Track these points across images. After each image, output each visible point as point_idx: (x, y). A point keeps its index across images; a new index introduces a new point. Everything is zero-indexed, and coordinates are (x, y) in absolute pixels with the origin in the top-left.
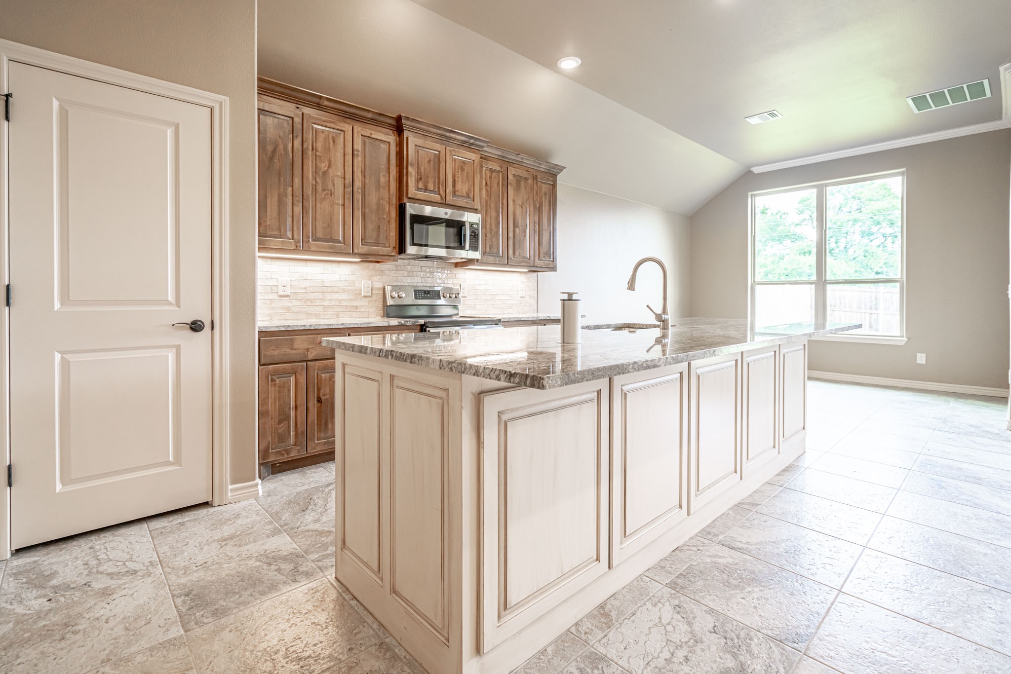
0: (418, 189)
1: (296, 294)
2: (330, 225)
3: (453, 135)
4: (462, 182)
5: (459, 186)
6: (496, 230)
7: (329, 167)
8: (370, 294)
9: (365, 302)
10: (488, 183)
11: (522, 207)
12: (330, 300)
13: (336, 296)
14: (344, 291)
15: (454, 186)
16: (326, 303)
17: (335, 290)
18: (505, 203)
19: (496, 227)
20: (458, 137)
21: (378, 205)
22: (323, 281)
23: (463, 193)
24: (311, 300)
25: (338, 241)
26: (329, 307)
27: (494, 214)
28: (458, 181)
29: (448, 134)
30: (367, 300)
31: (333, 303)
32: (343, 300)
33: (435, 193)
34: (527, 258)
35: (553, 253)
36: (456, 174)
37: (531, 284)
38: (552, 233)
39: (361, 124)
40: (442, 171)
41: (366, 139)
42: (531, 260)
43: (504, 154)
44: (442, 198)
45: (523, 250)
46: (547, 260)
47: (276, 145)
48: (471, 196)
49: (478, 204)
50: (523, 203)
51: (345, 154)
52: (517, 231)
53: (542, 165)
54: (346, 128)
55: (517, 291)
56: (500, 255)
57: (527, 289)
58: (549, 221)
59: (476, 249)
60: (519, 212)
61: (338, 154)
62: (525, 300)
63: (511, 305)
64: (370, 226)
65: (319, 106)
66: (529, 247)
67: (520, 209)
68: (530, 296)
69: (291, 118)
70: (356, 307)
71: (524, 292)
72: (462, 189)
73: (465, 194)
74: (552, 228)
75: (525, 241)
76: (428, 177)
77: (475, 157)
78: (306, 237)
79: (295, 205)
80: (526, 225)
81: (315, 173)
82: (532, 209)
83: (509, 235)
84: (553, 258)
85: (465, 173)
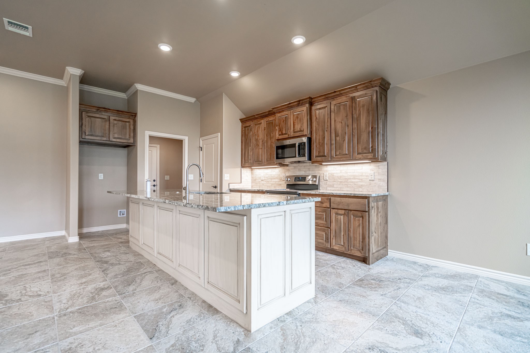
1: (265, 179)
2: (258, 157)
3: (292, 104)
4: (298, 124)
5: (296, 126)
6: (322, 142)
7: (258, 137)
8: (283, 179)
9: (283, 182)
11: (341, 122)
12: (273, 181)
13: (274, 180)
15: (294, 127)
18: (329, 124)
19: (322, 140)
20: (294, 104)
21: (271, 145)
23: (298, 129)
27: (321, 133)
28: (296, 125)
29: (290, 105)
31: (274, 183)
32: (277, 181)
33: (286, 134)
34: (346, 154)
35: (372, 147)
36: (295, 121)
37: (380, 170)
38: (372, 132)
39: (266, 117)
40: (289, 123)
41: (268, 122)
42: (350, 156)
43: (327, 96)
44: (288, 135)
45: (343, 150)
46: (366, 153)
47: (247, 135)
48: (302, 129)
49: (306, 131)
50: (342, 120)
51: (262, 131)
52: (338, 138)
53: (358, 87)
54: (262, 121)
55: (367, 176)
56: (325, 156)
57: (376, 174)
58: (367, 124)
59: (304, 156)
60: (339, 126)
61: (260, 131)
62: (374, 182)
63: (362, 185)
64: (269, 154)
65: (256, 118)
66: (348, 147)
67: (340, 124)
68: (379, 179)
69: (250, 126)
70: (280, 184)
71: (373, 176)
72: (298, 127)
73: (299, 130)
74: (372, 128)
75: (344, 144)
76: (283, 128)
77: (304, 108)
78: (253, 161)
79: (251, 152)
80: (346, 133)
81: (255, 140)
82: (350, 121)
83: (332, 143)
84: (372, 150)
85: (299, 119)
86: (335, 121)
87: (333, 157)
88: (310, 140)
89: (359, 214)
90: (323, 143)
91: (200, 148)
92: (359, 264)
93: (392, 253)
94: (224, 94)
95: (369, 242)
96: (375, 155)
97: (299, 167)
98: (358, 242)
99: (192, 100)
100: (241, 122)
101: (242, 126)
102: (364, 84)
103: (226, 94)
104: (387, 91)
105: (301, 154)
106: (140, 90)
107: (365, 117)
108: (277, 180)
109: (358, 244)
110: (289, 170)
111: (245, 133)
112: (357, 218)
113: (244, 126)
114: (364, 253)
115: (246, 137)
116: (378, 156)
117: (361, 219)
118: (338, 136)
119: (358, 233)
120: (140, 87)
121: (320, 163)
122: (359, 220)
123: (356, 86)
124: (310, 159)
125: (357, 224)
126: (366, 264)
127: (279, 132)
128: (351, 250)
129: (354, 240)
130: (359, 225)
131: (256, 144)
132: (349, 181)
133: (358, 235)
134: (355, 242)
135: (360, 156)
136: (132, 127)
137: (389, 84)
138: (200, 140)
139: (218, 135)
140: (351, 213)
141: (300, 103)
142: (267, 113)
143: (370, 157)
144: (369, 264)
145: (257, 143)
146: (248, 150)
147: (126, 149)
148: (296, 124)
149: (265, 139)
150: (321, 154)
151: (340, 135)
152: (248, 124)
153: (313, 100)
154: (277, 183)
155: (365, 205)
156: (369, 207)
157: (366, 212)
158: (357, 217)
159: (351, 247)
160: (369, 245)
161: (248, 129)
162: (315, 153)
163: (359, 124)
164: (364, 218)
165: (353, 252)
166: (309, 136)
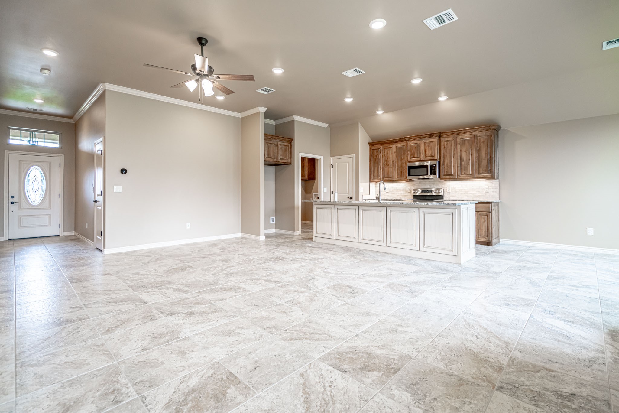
0: (411, 158)
1: (390, 192)
2: (388, 174)
3: (424, 136)
4: (429, 151)
5: (427, 153)
7: (388, 158)
8: (410, 191)
9: (409, 194)
10: (446, 146)
11: (466, 152)
13: (400, 192)
14: (402, 191)
15: (425, 153)
16: (397, 194)
17: (400, 190)
18: (455, 152)
19: (450, 164)
20: (426, 136)
21: (401, 165)
22: (397, 188)
24: (394, 194)
25: (390, 177)
26: (398, 195)
27: (449, 159)
29: (421, 136)
30: (409, 193)
33: (418, 158)
34: (470, 174)
35: (490, 170)
36: (426, 149)
37: (493, 185)
38: (490, 160)
39: (396, 143)
40: (420, 149)
41: (398, 147)
42: (473, 175)
43: (454, 132)
44: (420, 159)
45: (467, 171)
46: (486, 174)
47: (376, 156)
48: (433, 155)
49: (437, 157)
50: (467, 150)
51: (392, 153)
52: (463, 163)
53: (480, 129)
54: (392, 146)
55: (483, 189)
56: (452, 175)
57: (490, 188)
58: (487, 154)
59: (435, 174)
60: (464, 155)
61: (390, 154)
62: (489, 193)
63: (479, 196)
64: (399, 172)
65: (386, 143)
66: (472, 169)
67: (465, 153)
68: (493, 191)
69: (379, 149)
70: (406, 196)
71: (488, 189)
72: (429, 153)
73: (430, 155)
74: (490, 157)
75: (469, 167)
76: (415, 153)
77: (435, 140)
78: (383, 177)
79: (380, 170)
80: (470, 159)
81: (385, 160)
82: (473, 151)
83: (458, 166)
84: (490, 172)
85: (430, 148)
86: (461, 150)
87: (459, 176)
88: (439, 162)
89: (485, 214)
90: (451, 166)
91: (331, 166)
92: (486, 247)
93: (502, 241)
94: (359, 123)
95: (492, 232)
96: (492, 175)
97: (424, 183)
98: (484, 232)
99: (325, 125)
100: (369, 145)
101: (370, 148)
102: (484, 127)
103: (361, 124)
104: (498, 132)
105: (433, 173)
106: (296, 121)
107: (485, 149)
108: (403, 192)
109: (484, 234)
110: (414, 184)
111: (374, 154)
112: (483, 217)
113: (373, 148)
114: (488, 239)
115: (375, 158)
116: (495, 176)
117: (486, 217)
118: (463, 161)
119: (484, 226)
120: (296, 118)
121: (445, 179)
122: (484, 218)
123: (478, 129)
124: (439, 177)
125: (483, 221)
126: (490, 246)
127: (411, 155)
128: (479, 237)
129: (481, 231)
130: (485, 221)
131: (386, 164)
132: (469, 192)
133: (484, 228)
134: (482, 232)
135: (481, 176)
136: (290, 150)
137: (500, 127)
138: (331, 159)
139: (354, 156)
140: (479, 213)
141: (431, 135)
142: (398, 140)
143: (489, 177)
144: (492, 246)
145: (387, 162)
146: (378, 168)
147: (275, 166)
148: (428, 151)
149: (396, 160)
150: (449, 173)
151: (465, 160)
152: (376, 147)
153: (441, 134)
154: (402, 194)
155: (489, 208)
156: (491, 209)
157: (490, 212)
158: (483, 215)
159: (478, 235)
160: (492, 233)
161: (377, 152)
162: (443, 172)
163: (480, 154)
164: (489, 216)
165: (480, 239)
166: (439, 160)
